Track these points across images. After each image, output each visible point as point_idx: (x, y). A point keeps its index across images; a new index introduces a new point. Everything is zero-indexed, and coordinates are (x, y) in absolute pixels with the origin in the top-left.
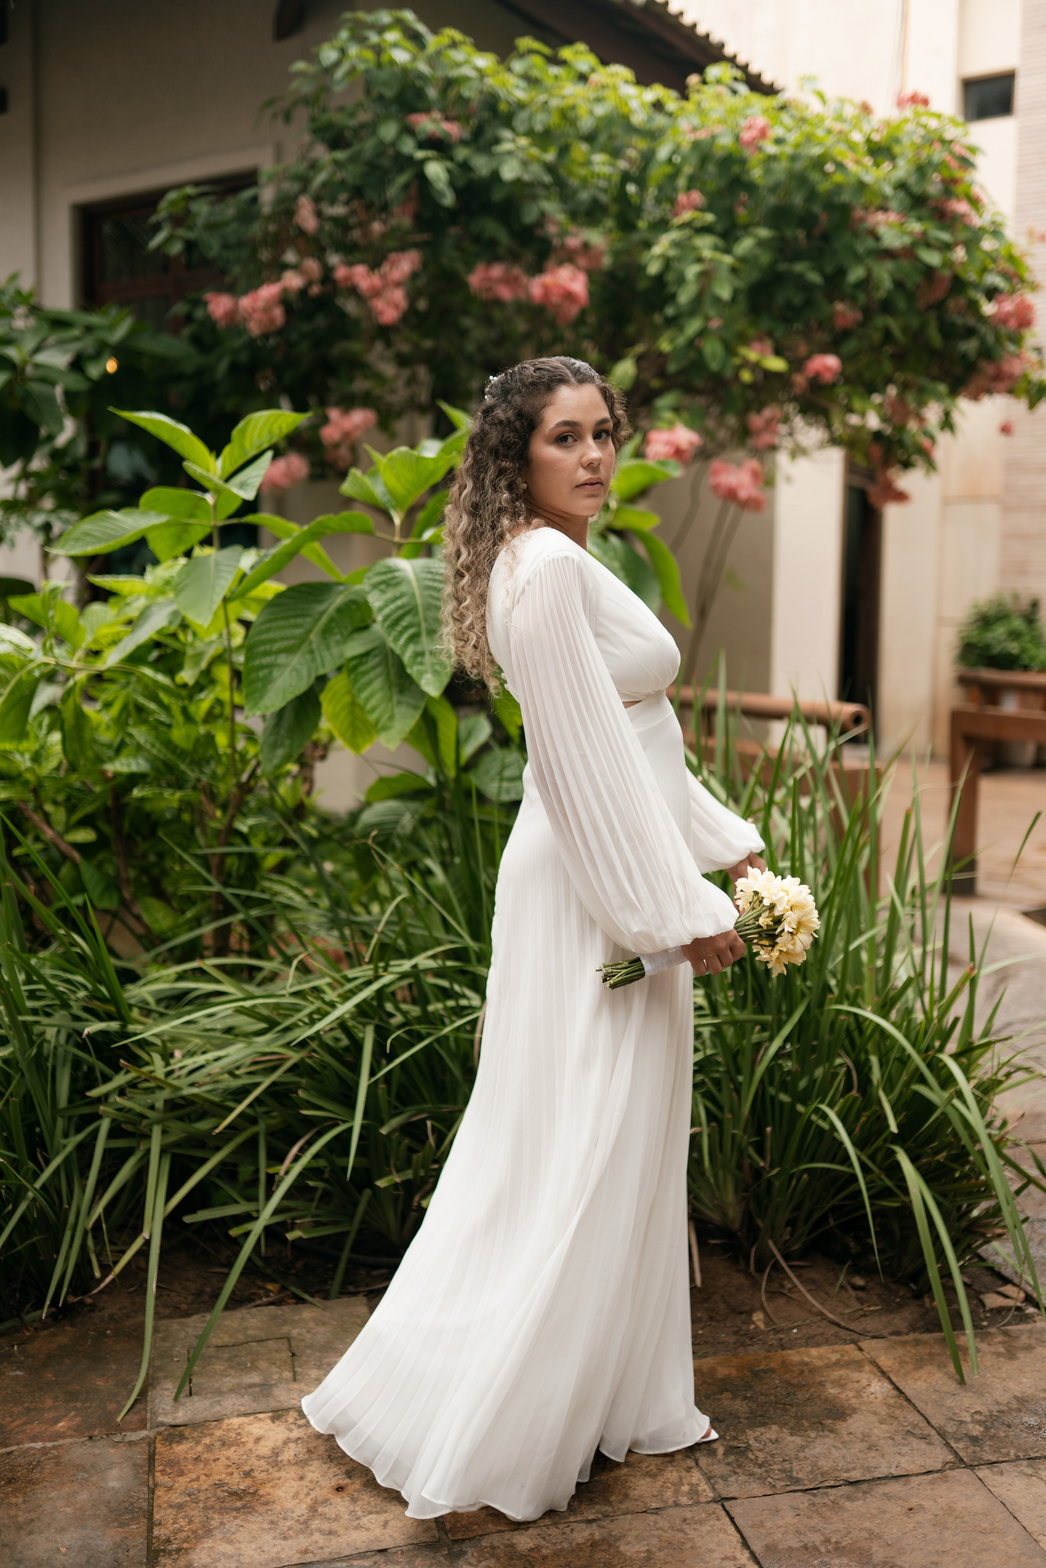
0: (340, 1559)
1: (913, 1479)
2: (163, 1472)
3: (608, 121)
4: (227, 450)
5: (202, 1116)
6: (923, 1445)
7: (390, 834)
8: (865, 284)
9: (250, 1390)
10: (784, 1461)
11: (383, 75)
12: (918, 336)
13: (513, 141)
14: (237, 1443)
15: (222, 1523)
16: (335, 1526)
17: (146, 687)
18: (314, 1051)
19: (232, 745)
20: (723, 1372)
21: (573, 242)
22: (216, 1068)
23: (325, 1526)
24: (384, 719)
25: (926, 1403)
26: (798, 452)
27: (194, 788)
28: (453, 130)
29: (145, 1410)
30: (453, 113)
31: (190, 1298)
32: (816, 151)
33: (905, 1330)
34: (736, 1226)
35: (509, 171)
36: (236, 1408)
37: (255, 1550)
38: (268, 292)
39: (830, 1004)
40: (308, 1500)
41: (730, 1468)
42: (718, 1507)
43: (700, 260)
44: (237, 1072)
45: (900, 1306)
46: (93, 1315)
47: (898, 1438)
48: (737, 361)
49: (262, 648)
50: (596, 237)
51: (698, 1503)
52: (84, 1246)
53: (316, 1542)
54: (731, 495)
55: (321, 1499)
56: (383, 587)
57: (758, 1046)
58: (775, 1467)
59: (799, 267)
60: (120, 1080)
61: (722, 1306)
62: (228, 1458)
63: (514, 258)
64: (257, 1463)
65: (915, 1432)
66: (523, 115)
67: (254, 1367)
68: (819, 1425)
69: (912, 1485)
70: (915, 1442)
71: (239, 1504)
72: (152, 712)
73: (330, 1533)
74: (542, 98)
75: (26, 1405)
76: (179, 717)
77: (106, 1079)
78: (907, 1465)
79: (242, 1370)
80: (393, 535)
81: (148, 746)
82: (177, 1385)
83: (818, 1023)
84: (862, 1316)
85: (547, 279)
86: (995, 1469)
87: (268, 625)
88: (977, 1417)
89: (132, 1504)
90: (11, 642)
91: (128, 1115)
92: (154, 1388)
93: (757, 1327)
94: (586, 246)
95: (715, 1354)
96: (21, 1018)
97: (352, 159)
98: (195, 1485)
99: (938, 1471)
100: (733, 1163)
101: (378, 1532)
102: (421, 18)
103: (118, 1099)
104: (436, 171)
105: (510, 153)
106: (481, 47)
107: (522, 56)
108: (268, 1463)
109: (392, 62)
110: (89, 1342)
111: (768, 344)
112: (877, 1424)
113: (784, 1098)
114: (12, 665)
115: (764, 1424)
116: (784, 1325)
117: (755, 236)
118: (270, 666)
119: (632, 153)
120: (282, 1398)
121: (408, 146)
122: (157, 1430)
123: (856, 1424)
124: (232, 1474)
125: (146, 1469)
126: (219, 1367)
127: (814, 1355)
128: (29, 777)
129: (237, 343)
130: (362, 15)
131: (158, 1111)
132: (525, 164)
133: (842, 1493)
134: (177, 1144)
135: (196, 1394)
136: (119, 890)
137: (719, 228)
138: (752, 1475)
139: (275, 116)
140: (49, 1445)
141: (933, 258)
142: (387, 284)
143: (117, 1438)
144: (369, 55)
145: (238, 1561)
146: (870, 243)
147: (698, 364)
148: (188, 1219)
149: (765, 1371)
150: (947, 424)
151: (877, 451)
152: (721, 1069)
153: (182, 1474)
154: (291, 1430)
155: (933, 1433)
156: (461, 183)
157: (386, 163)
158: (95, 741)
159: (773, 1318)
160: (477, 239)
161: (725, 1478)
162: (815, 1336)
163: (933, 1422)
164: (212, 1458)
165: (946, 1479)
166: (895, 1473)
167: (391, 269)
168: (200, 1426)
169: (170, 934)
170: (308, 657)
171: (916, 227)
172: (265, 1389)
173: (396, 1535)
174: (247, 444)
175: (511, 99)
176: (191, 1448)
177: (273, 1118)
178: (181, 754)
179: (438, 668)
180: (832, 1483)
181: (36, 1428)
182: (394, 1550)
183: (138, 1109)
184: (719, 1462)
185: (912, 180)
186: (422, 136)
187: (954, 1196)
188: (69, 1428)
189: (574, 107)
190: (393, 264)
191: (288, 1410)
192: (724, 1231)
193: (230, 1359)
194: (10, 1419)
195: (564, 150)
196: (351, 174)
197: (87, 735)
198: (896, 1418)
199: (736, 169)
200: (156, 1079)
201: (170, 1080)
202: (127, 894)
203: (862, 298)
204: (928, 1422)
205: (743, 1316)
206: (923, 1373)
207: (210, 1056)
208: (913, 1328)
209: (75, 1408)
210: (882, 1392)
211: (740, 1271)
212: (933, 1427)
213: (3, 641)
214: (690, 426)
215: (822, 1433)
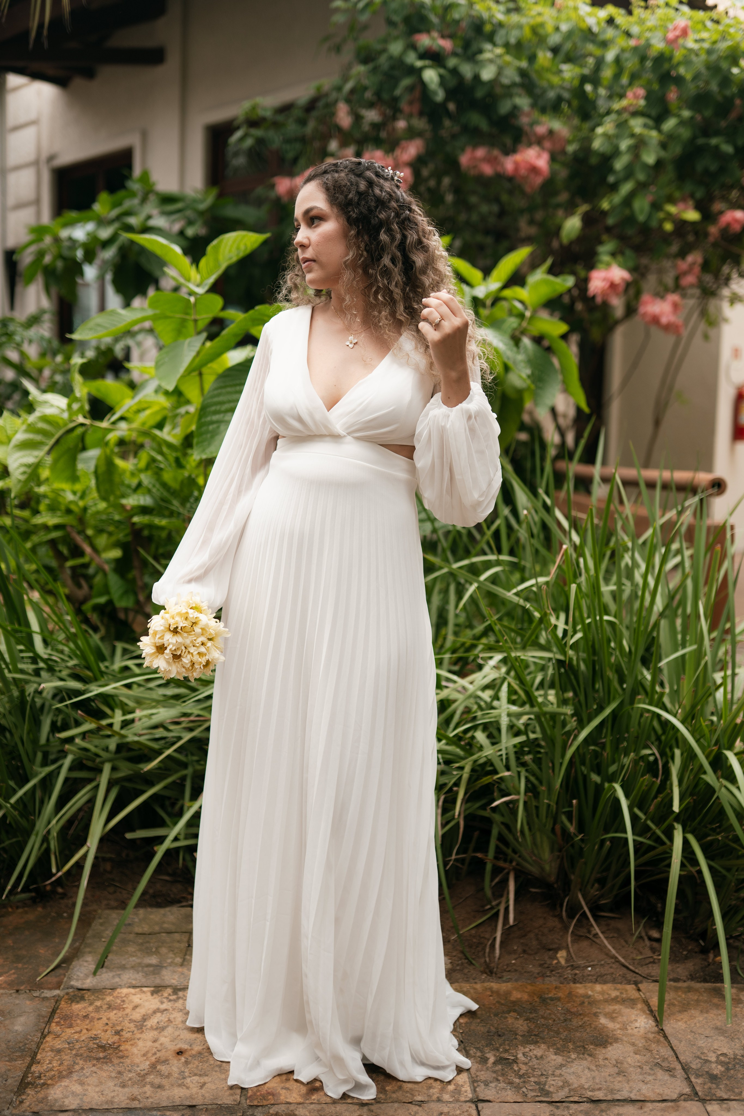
0: (158, 1109)
1: (649, 1104)
2: (58, 1023)
3: (570, 34)
4: (202, 261)
6: (666, 1077)
9: (146, 969)
10: (542, 1075)
13: (491, 51)
14: (119, 1008)
15: (83, 1069)
16: (165, 1082)
17: (159, 445)
20: (516, 995)
21: (541, 130)
23: (157, 1081)
25: (681, 1041)
26: (735, 299)
28: (446, 44)
29: (65, 975)
30: (447, 32)
32: (729, 45)
33: (684, 978)
34: (553, 879)
35: (487, 74)
36: (130, 981)
37: (97, 1092)
39: (639, 703)
40: (153, 1059)
41: (494, 1075)
42: (474, 1107)
43: (632, 135)
45: (686, 958)
47: (646, 1068)
48: (661, 215)
49: (213, 408)
50: (559, 125)
51: (458, 1101)
53: (145, 1093)
54: (655, 320)
55: (163, 1059)
57: (568, 734)
58: (532, 1079)
59: (714, 141)
60: (85, 727)
61: (534, 943)
62: (108, 1019)
63: (494, 142)
64: (128, 1025)
65: (663, 1064)
66: (502, 32)
67: (157, 952)
68: (582, 1049)
69: (645, 1110)
70: (660, 1074)
71: (101, 1055)
72: (160, 462)
73: (160, 1087)
74: (517, 20)
76: (174, 465)
77: (76, 726)
78: (646, 1091)
79: (147, 953)
81: (150, 486)
82: (96, 959)
83: (628, 717)
84: (650, 963)
85: (518, 157)
86: (725, 1106)
87: (219, 391)
88: (722, 1058)
89: (26, 1044)
90: (58, 407)
91: (88, 754)
92: (78, 959)
93: (559, 962)
94: (551, 133)
95: (516, 980)
97: (375, 71)
98: (76, 1036)
99: (672, 1101)
100: (549, 826)
101: (194, 1090)
103: (80, 741)
104: (430, 76)
105: (491, 61)
108: (136, 1026)
110: (49, 920)
111: (691, 203)
112: (632, 1054)
113: (596, 778)
114: (57, 423)
115: (536, 1043)
116: (581, 962)
117: (679, 117)
119: (590, 60)
120: (166, 978)
121: (412, 59)
122: (66, 991)
123: (613, 1052)
124: (106, 1031)
125: (46, 1019)
126: (131, 949)
127: (598, 990)
131: (110, 752)
132: (500, 68)
133: (582, 1108)
135: (107, 968)
136: (135, 594)
137: (654, 113)
138: (511, 1083)
139: (329, 50)
142: (397, 164)
143: (37, 994)
145: (81, 1099)
147: (630, 220)
148: (129, 836)
149: (552, 999)
152: (542, 751)
153: (71, 1026)
154: (162, 1003)
155: (679, 1067)
156: (450, 84)
157: (396, 72)
158: (122, 483)
159: (574, 956)
160: (466, 128)
161: (486, 1084)
162: (606, 974)
163: (682, 1058)
164: (97, 1017)
165: (677, 1109)
166: (634, 1097)
167: (402, 153)
168: (97, 991)
172: (157, 969)
173: (207, 1095)
175: (494, 21)
176: (85, 1008)
178: (174, 493)
180: (576, 1099)
182: (201, 1107)
183: (95, 749)
184: (487, 1069)
186: (421, 50)
188: (5, 982)
189: (542, 25)
190: (404, 149)
191: (166, 987)
192: (541, 882)
193: (142, 944)
195: (532, 58)
196: (370, 82)
197: (117, 479)
198: (651, 1051)
199: (666, 66)
202: (142, 597)
204: (677, 1057)
205: (551, 952)
206: (685, 1016)
208: (692, 977)
209: (16, 968)
210: (645, 1028)
211: (555, 916)
212: (680, 1062)
213: (52, 406)
214: (623, 266)
215: (581, 1056)
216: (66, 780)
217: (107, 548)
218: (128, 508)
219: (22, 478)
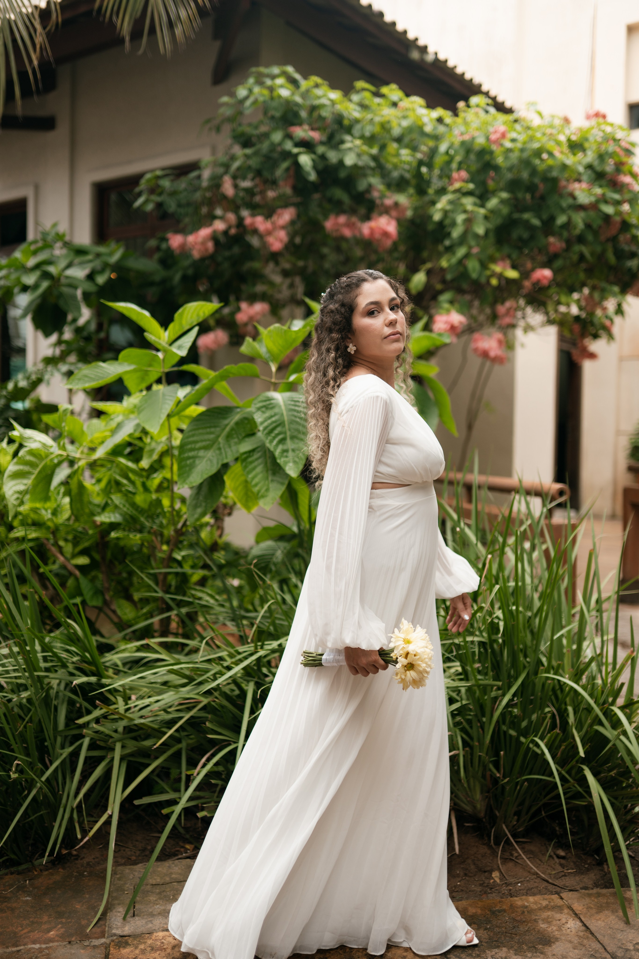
3: (410, 130)
4: (171, 326)
5: (147, 737)
7: (269, 562)
8: (568, 225)
11: (274, 104)
12: (601, 257)
13: (352, 142)
17: (122, 470)
18: (216, 698)
19: (172, 506)
21: (388, 202)
22: (155, 707)
24: (263, 491)
25: (604, 936)
26: (528, 328)
27: (149, 532)
28: (315, 135)
29: (105, 925)
30: (316, 125)
31: (138, 853)
32: (536, 145)
33: (591, 886)
35: (350, 160)
36: (162, 925)
38: (205, 232)
39: (542, 673)
43: (465, 211)
44: (169, 710)
45: (588, 870)
46: (77, 862)
48: (488, 273)
49: (189, 447)
50: (402, 199)
52: (71, 819)
54: (485, 354)
56: (264, 409)
57: (495, 699)
59: (526, 216)
60: (97, 713)
61: (472, 867)
63: (353, 211)
65: (597, 954)
66: (358, 127)
68: (533, 948)
72: (125, 485)
74: (369, 116)
75: (31, 920)
76: (141, 489)
77: (89, 712)
79: (167, 900)
80: (271, 378)
81: (121, 506)
82: (126, 909)
83: (534, 685)
84: (563, 876)
85: (373, 224)
87: (193, 432)
90: (40, 442)
91: (101, 736)
92: (111, 911)
93: (495, 881)
94: (396, 205)
95: (467, 899)
96: (36, 674)
97: (256, 153)
100: (480, 774)
102: (298, 70)
103: (95, 726)
104: (305, 160)
105: (350, 149)
106: (333, 86)
107: (358, 92)
109: (280, 97)
110: (73, 879)
111: (508, 262)
112: (571, 949)
113: (513, 733)
114: (40, 455)
115: (498, 947)
116: (512, 880)
117: (499, 197)
118: (194, 457)
119: (424, 148)
121: (289, 146)
122: (111, 938)
123: (558, 948)
126: (153, 898)
127: (531, 901)
128: (50, 524)
129: (186, 263)
130: (262, 70)
131: (120, 733)
132: (359, 155)
134: (131, 755)
135: (137, 916)
136: (103, 594)
137: (477, 192)
139: (210, 129)
140: (44, 946)
141: (609, 210)
142: (275, 227)
143: (86, 943)
144: (266, 92)
146: (570, 201)
147: (464, 275)
148: (137, 802)
149: (499, 911)
150: (619, 311)
151: (577, 328)
152: (472, 714)
155: (608, 955)
156: (320, 167)
157: (275, 155)
158: (90, 503)
159: (506, 875)
160: (330, 200)
162: (532, 888)
163: (609, 949)
167: (278, 218)
168: (138, 937)
169: (133, 622)
170: (218, 452)
171: (598, 191)
174: (184, 322)
175: (351, 117)
176: (132, 951)
177: (191, 739)
178: (141, 511)
179: (297, 459)
181: (36, 935)
183: (107, 732)
185: (596, 163)
186: (297, 140)
187: (622, 799)
188: (57, 935)
189: (389, 122)
190: (280, 215)
192: (474, 818)
193: (160, 893)
194: (20, 929)
195: (383, 147)
196: (254, 163)
197: (85, 499)
198: (584, 946)
199: (487, 157)
200: (118, 713)
201: (127, 714)
202: (107, 597)
203: (565, 234)
204: (605, 949)
205: (486, 874)
206: (602, 916)
207: (152, 699)
208: (596, 885)
209: (61, 923)
210: (575, 928)
211: (484, 844)
212: (608, 952)
213: (35, 441)
214: (461, 312)
215: (535, 954)
216: (87, 758)
217: (74, 556)
218: (98, 523)
219: (16, 503)
